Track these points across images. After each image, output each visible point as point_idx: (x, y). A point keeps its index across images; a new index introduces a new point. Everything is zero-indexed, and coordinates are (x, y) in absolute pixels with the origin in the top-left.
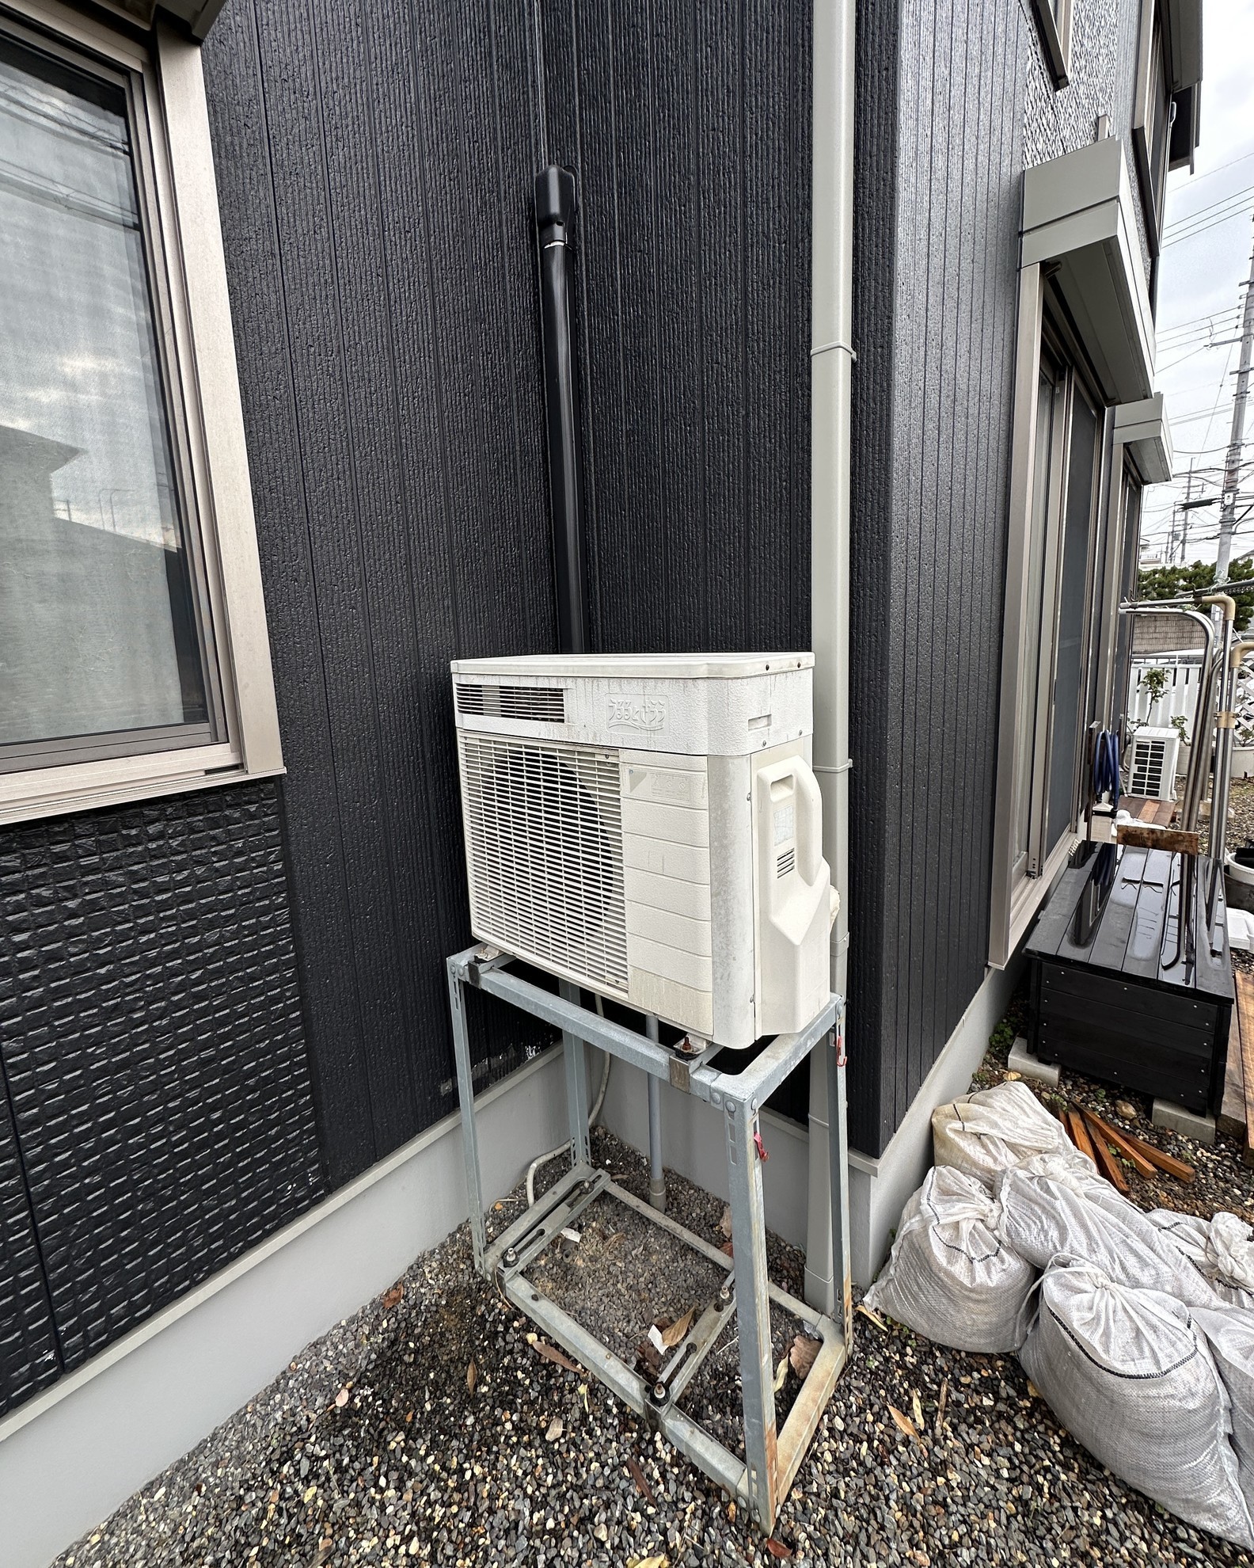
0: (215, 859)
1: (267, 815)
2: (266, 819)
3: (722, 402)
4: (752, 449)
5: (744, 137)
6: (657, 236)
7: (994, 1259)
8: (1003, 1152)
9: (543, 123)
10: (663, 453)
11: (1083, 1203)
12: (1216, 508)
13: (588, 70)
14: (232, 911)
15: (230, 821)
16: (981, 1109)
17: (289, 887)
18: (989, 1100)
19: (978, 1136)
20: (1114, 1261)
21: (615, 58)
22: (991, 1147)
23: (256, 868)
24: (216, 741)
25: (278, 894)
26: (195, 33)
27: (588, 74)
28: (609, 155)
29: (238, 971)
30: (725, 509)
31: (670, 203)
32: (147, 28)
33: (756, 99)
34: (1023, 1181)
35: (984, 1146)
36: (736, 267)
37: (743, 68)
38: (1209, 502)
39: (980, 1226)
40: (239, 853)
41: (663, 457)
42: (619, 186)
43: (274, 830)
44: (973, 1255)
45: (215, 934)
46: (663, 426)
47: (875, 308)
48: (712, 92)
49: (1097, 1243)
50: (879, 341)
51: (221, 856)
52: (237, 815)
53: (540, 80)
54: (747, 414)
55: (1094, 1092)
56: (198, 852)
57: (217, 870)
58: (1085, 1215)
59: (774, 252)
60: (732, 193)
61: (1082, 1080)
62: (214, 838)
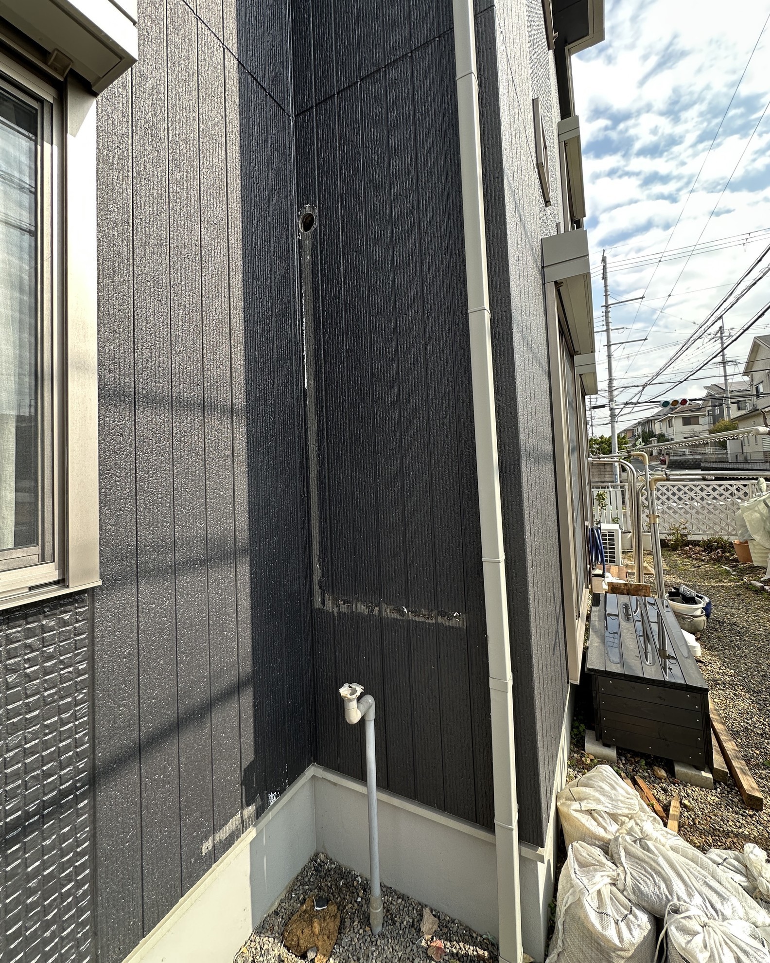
0: (27, 666)
1: (78, 621)
2: (77, 625)
3: (409, 336)
4: (429, 363)
5: (419, 201)
6: (367, 245)
7: (631, 917)
8: (608, 821)
9: (294, 181)
10: (371, 363)
11: (671, 855)
12: (607, 408)
13: (324, 159)
14: (37, 712)
15: (44, 630)
16: (588, 790)
17: (92, 684)
18: (591, 782)
19: (590, 812)
20: (705, 900)
21: (340, 155)
22: (600, 819)
23: (64, 669)
24: (43, 560)
25: (79, 691)
26: (94, 89)
27: (324, 161)
28: (336, 202)
29: (34, 770)
30: (413, 397)
31: (375, 229)
32: (62, 79)
33: (425, 183)
34: (630, 844)
35: (595, 820)
36: (416, 264)
37: (417, 168)
38: (603, 406)
39: (614, 889)
40: (50, 658)
41: (371, 366)
42: (343, 217)
43: (82, 634)
44: (617, 917)
45: (18, 737)
46: (371, 348)
47: (500, 291)
48: (399, 178)
49: (691, 888)
50: (504, 309)
51: (32, 662)
52: (52, 624)
53: (293, 160)
54: (425, 343)
55: (638, 762)
56: (12, 661)
57: (27, 675)
58: (678, 866)
59: (439, 259)
60: (413, 227)
61: (629, 756)
62: (27, 646)
